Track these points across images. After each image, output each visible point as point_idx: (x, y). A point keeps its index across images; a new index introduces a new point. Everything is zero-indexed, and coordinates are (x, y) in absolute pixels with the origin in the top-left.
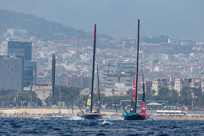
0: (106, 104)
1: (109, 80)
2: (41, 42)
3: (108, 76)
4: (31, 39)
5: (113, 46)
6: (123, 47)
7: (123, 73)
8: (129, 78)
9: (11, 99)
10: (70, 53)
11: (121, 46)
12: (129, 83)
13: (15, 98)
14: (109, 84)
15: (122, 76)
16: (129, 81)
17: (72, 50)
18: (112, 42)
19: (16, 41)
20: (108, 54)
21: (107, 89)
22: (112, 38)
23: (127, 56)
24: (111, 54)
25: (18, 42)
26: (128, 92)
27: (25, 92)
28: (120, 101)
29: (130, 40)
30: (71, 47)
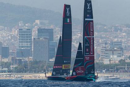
0: (106, 69)
1: (107, 54)
2: (59, 28)
3: (106, 50)
4: (52, 27)
5: (106, 31)
6: (113, 31)
7: (115, 49)
8: (120, 52)
9: (42, 67)
10: (78, 36)
11: (112, 31)
12: (120, 55)
13: (45, 66)
14: (107, 56)
15: (115, 50)
16: (119, 54)
17: (79, 33)
18: (105, 28)
19: (43, 28)
20: (103, 36)
21: (105, 59)
22: (105, 25)
23: (116, 37)
24: (105, 36)
25: (44, 29)
26: (120, 61)
27: (50, 63)
28: (114, 67)
29: (117, 26)
30: (78, 31)
